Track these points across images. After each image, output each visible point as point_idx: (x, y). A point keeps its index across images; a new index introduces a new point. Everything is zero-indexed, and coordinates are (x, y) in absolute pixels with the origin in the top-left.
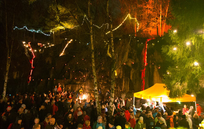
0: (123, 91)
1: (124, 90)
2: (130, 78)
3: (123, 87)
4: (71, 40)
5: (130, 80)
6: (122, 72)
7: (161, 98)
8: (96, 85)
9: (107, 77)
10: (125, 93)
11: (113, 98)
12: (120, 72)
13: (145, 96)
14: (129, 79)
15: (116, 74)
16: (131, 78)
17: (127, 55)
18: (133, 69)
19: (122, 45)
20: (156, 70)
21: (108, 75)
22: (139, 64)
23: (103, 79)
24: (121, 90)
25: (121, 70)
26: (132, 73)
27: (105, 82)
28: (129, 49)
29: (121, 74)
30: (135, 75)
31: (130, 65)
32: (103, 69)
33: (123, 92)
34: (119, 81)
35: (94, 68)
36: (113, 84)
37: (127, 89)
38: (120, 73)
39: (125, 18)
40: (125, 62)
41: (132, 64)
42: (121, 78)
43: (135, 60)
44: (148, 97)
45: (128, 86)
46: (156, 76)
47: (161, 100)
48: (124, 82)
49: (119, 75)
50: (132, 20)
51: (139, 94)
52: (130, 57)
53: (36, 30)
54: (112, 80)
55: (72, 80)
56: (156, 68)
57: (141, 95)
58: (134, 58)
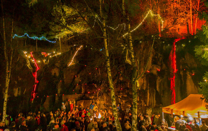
0: (148, 105)
1: (149, 105)
2: (156, 89)
3: (148, 101)
4: (81, 46)
5: (157, 91)
6: (145, 82)
7: (198, 113)
8: (114, 99)
9: (128, 89)
10: (151, 107)
11: (136, 114)
12: (142, 82)
13: (177, 111)
14: (154, 90)
15: (138, 85)
16: (158, 89)
17: (151, 61)
18: (159, 78)
19: (144, 49)
20: (189, 77)
21: (129, 87)
22: (166, 71)
23: (122, 92)
24: (146, 104)
25: (144, 80)
26: (158, 82)
27: (125, 96)
28: (153, 53)
29: (145, 85)
30: (162, 84)
31: (155, 72)
32: (121, 79)
33: (149, 107)
34: (142, 93)
35: (111, 79)
36: (135, 97)
37: (153, 104)
38: (144, 83)
39: (145, 16)
40: (149, 69)
41: (158, 72)
42: (144, 89)
43: (161, 66)
44: (182, 113)
45: (155, 99)
46: (190, 85)
47: (199, 116)
48: (149, 94)
49: (142, 86)
50: (155, 18)
51: (169, 109)
52: (154, 62)
53: (39, 37)
54: (134, 92)
55: (84, 95)
56: (189, 75)
57: (172, 110)
58: (160, 64)
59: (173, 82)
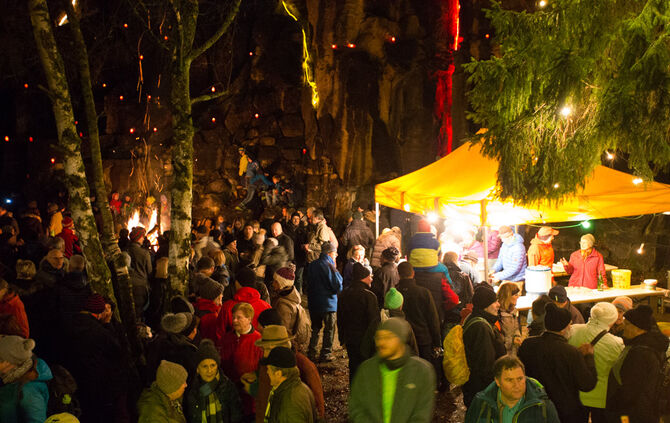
0: (342, 177)
1: (346, 174)
2: (376, 113)
3: (343, 160)
5: (379, 124)
6: (337, 86)
7: (484, 202)
9: (279, 115)
10: (354, 185)
12: (329, 86)
13: (417, 199)
14: (369, 117)
15: (315, 101)
16: (385, 115)
18: (391, 71)
21: (282, 107)
22: (420, 42)
23: (257, 128)
24: (336, 172)
25: (333, 78)
26: (386, 88)
27: (269, 142)
29: (336, 99)
30: (401, 98)
31: (375, 47)
32: (257, 78)
33: (344, 183)
34: (326, 131)
38: (332, 94)
40: (352, 33)
41: (387, 45)
42: (334, 115)
43: (403, 22)
44: (430, 202)
45: (369, 151)
48: (346, 133)
49: (326, 102)
51: (393, 190)
52: (376, 8)
57: (403, 193)
58: (398, 16)
59: (446, 89)
